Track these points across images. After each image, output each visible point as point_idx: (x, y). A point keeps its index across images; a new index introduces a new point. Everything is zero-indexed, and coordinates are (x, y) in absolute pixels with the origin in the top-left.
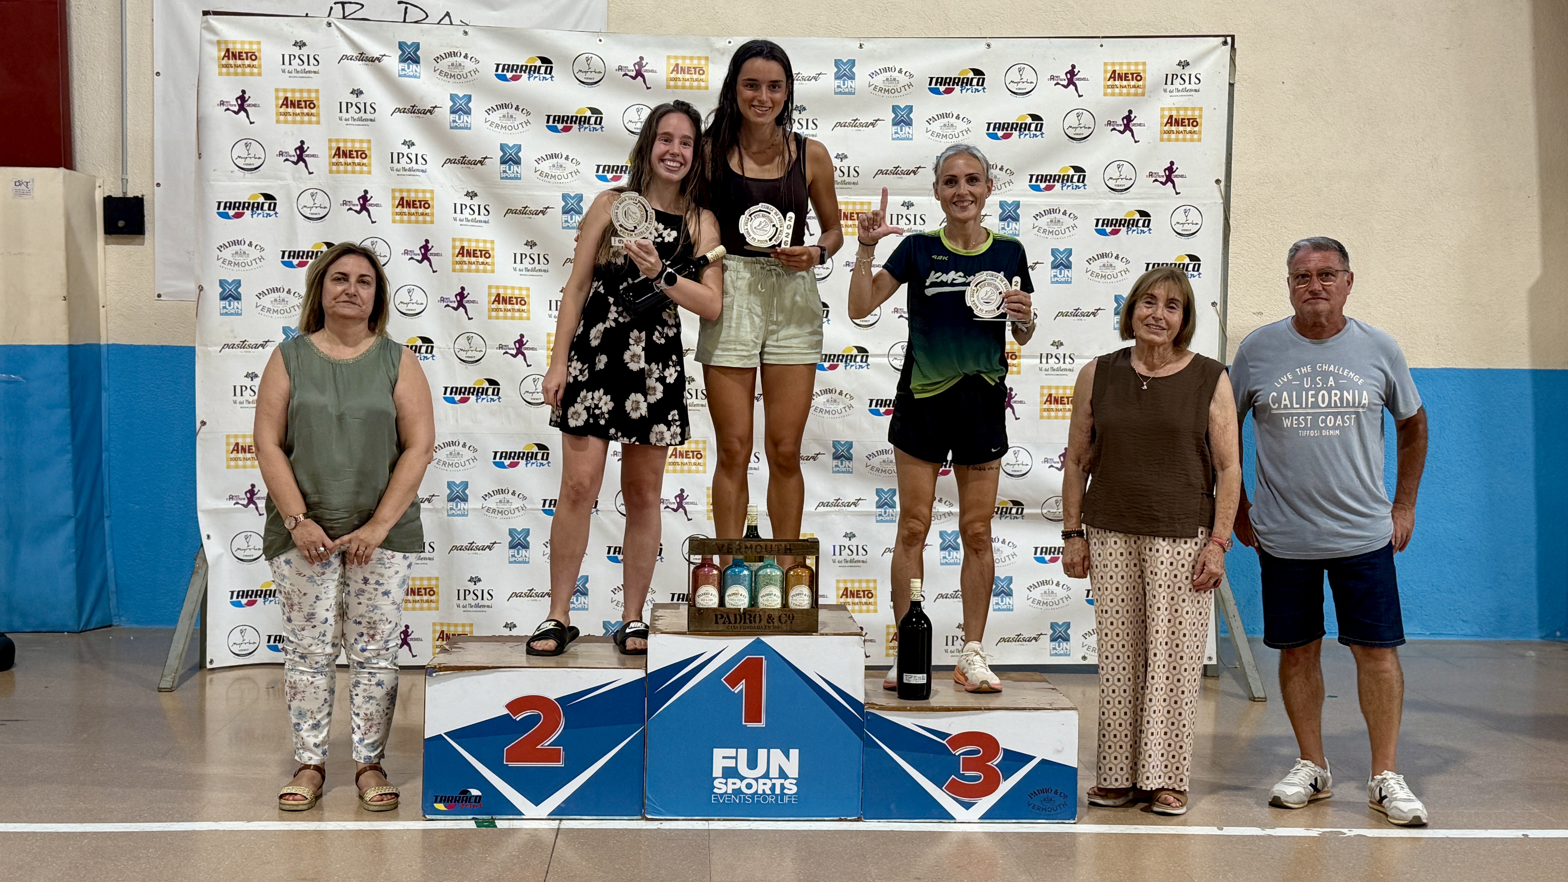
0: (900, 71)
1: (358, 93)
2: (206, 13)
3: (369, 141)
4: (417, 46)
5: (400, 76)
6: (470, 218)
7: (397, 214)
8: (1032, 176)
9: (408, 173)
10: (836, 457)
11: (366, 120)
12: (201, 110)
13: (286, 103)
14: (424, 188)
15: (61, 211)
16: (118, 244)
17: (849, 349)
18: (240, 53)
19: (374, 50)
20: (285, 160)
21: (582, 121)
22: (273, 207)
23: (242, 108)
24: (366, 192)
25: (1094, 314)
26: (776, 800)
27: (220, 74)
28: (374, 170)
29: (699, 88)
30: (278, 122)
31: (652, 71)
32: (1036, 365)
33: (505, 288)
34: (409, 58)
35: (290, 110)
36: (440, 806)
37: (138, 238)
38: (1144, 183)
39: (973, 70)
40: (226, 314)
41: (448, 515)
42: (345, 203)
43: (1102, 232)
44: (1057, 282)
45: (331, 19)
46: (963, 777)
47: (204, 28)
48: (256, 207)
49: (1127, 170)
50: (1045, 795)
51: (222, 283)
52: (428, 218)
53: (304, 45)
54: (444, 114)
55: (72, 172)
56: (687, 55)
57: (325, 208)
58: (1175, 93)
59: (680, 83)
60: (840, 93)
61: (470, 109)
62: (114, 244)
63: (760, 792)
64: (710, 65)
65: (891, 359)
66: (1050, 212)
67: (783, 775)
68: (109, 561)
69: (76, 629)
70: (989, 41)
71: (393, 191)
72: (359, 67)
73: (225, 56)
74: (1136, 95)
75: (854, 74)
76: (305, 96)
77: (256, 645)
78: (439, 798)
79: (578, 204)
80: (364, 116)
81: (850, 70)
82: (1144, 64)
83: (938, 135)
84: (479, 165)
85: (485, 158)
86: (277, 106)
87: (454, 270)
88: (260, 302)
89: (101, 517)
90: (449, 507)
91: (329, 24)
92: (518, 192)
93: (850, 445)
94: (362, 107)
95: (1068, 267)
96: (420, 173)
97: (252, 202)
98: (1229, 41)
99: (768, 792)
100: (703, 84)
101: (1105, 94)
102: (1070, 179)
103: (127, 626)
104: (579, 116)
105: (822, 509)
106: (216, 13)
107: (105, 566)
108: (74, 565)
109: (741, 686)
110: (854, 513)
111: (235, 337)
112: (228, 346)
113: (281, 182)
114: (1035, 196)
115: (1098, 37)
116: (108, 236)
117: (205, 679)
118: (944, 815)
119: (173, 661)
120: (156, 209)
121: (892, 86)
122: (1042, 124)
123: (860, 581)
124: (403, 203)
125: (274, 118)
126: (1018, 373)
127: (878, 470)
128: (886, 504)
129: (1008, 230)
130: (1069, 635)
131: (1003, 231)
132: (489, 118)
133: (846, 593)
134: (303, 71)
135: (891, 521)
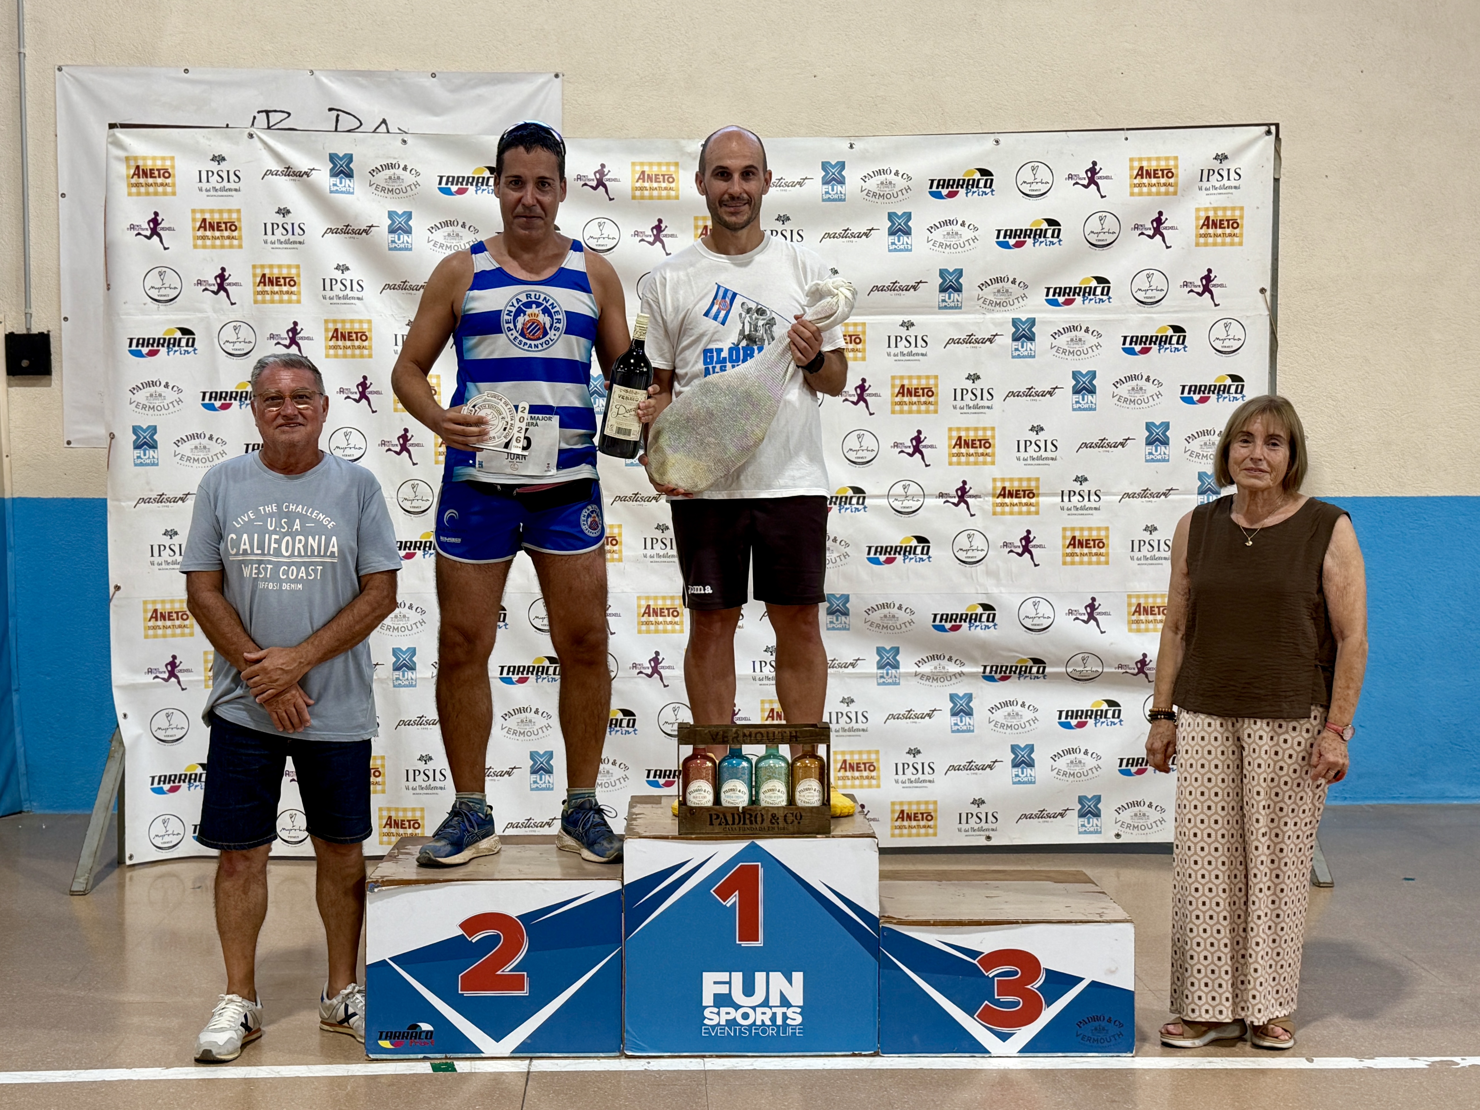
0: (896, 173)
1: (284, 212)
2: (112, 126)
3: (298, 267)
4: (350, 158)
5: (331, 192)
7: (331, 347)
8: (1048, 289)
9: (342, 301)
10: (831, 612)
11: (295, 242)
12: (108, 237)
13: (204, 225)
14: (361, 318)
16: (22, 385)
17: (844, 489)
18: (151, 170)
19: (301, 163)
20: (204, 290)
22: (191, 343)
23: (154, 232)
24: (295, 324)
25: (1122, 445)
26: (778, 1032)
27: (130, 194)
28: (304, 298)
29: (668, 197)
30: (195, 246)
31: (615, 180)
32: (1055, 505)
34: (342, 172)
35: (209, 233)
36: (386, 1044)
37: (44, 379)
38: (1178, 295)
39: (980, 170)
40: (141, 464)
41: (394, 686)
43: (1130, 352)
44: (1080, 409)
45: (253, 130)
46: (998, 1003)
47: (112, 143)
48: (172, 343)
49: (1158, 280)
50: (1096, 1024)
51: (136, 430)
52: (366, 352)
53: (224, 159)
54: (382, 233)
56: (654, 161)
57: (250, 342)
58: (1212, 191)
59: (646, 193)
60: (829, 200)
61: (411, 227)
62: (17, 385)
63: (759, 1023)
64: (681, 171)
65: (891, 500)
66: (1070, 329)
67: (785, 1002)
68: (19, 738)
70: (997, 136)
71: (326, 321)
72: (284, 184)
73: (134, 174)
74: (1167, 193)
75: (844, 177)
76: (226, 217)
77: (180, 837)
78: (384, 1035)
80: (292, 238)
81: (840, 173)
82: (1176, 158)
83: (941, 245)
84: (421, 290)
86: (194, 229)
87: (396, 410)
88: (178, 450)
89: (8, 690)
90: (395, 676)
91: (251, 136)
93: (846, 598)
94: (289, 228)
95: (1092, 391)
96: (356, 301)
97: (167, 337)
98: (1273, 130)
99: (768, 1022)
100: (673, 193)
101: (1132, 194)
102: (1092, 291)
103: (39, 812)
106: (124, 126)
107: (14, 744)
109: (734, 899)
110: (851, 676)
111: (151, 490)
112: (144, 500)
113: (200, 315)
114: (1053, 312)
115: (1123, 129)
116: (15, 379)
117: (124, 878)
118: (977, 1048)
119: (86, 859)
120: (64, 346)
121: (887, 191)
122: (1059, 230)
123: (860, 753)
124: (337, 335)
125: (191, 242)
126: (1037, 513)
127: (878, 626)
128: (888, 664)
129: (1023, 352)
130: (1099, 810)
131: (1017, 353)
132: (432, 237)
133: (846, 766)
134: (223, 189)
135: (895, 684)
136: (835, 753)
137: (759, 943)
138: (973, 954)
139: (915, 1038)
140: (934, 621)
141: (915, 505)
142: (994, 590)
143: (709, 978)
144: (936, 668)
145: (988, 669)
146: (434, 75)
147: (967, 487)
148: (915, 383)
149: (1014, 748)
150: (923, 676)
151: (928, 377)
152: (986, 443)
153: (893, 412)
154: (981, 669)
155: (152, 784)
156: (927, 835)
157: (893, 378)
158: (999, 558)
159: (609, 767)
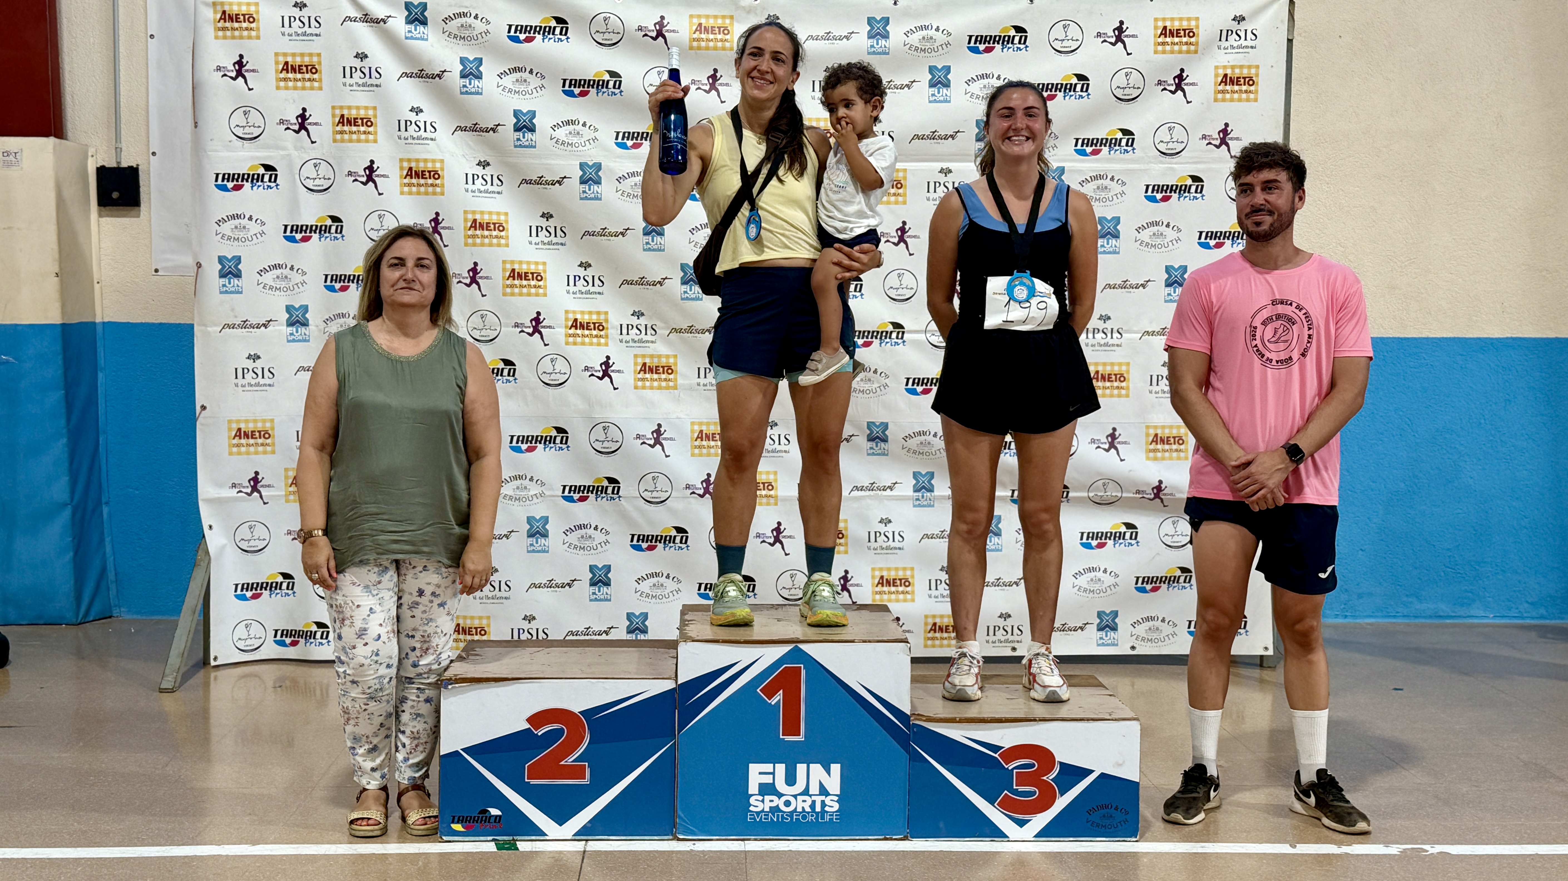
0: (937, 29)
1: (362, 56)
3: (375, 108)
4: (424, 6)
5: (407, 38)
6: (482, 188)
7: (405, 185)
8: (1077, 140)
9: (416, 141)
10: (871, 439)
11: (372, 85)
12: (196, 77)
13: (287, 67)
15: (51, 184)
16: (112, 216)
17: (884, 325)
18: (236, 15)
19: (380, 11)
20: (286, 129)
21: (600, 85)
22: (274, 179)
23: (239, 74)
25: (1144, 286)
26: (817, 818)
27: (216, 38)
28: (380, 137)
29: (724, 48)
30: (278, 88)
33: (520, 263)
34: (416, 19)
35: (290, 75)
36: (458, 827)
37: (133, 210)
38: (1197, 146)
39: (1015, 27)
40: (226, 292)
42: (350, 174)
43: (1152, 200)
44: (1104, 252)
46: (1016, 793)
48: (255, 179)
49: (1178, 133)
50: (1105, 812)
51: (221, 259)
52: (438, 190)
53: (305, 6)
54: (454, 78)
55: (63, 141)
56: (710, 15)
57: (329, 179)
58: (1229, 50)
59: (703, 44)
60: (874, 53)
61: (481, 73)
62: (108, 216)
63: (799, 809)
65: (928, 335)
66: (1096, 178)
67: (823, 791)
68: (108, 549)
69: (74, 620)
71: (401, 160)
72: (363, 30)
73: (221, 19)
74: (1188, 52)
75: (888, 32)
76: (307, 60)
77: (262, 641)
78: (456, 819)
79: (596, 173)
80: (370, 82)
81: (884, 28)
82: (1197, 19)
83: (978, 97)
84: (491, 132)
85: (497, 126)
86: (276, 71)
87: (466, 245)
88: (261, 279)
89: (99, 504)
92: (532, 161)
93: (885, 426)
94: (367, 71)
95: (1116, 235)
96: (430, 142)
97: (251, 173)
99: (808, 809)
100: (727, 45)
101: (1156, 52)
102: (1118, 142)
103: (128, 617)
104: (597, 79)
105: (856, 493)
107: (105, 553)
108: (71, 554)
109: (778, 697)
110: (890, 498)
111: (236, 317)
112: (229, 326)
113: (282, 153)
114: (1082, 161)
116: (102, 208)
117: (209, 678)
118: (997, 833)
119: (175, 659)
120: (152, 179)
121: (928, 45)
122: (1088, 85)
123: (897, 569)
124: (412, 173)
125: (274, 84)
127: (915, 452)
128: (924, 487)
130: (1116, 624)
132: (501, 82)
133: (883, 581)
134: (304, 34)
135: (930, 506)
136: (873, 569)
137: (800, 738)
138: (995, 748)
139: (941, 825)
143: (755, 770)
145: (1016, 494)
155: (236, 591)
159: (662, 580)
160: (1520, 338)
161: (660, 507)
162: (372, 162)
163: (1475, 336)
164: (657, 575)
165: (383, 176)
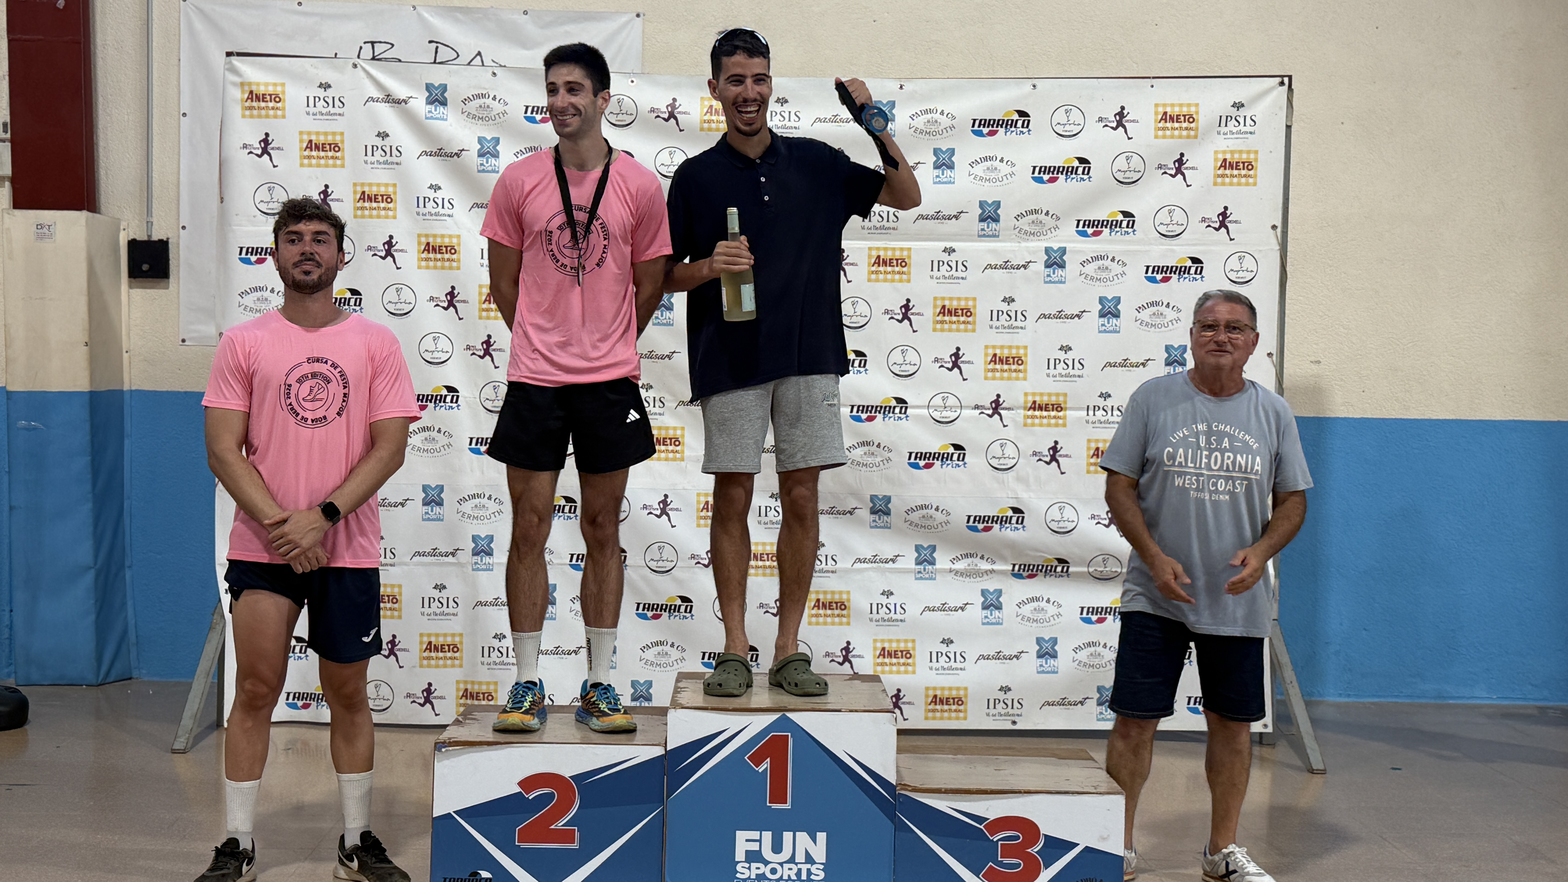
0: (942, 113)
1: (383, 135)
2: (229, 54)
3: (395, 185)
4: (444, 88)
5: (427, 118)
7: (423, 260)
8: (1079, 221)
9: (434, 217)
10: (873, 512)
11: (392, 163)
12: (222, 155)
13: (310, 145)
14: (450, 233)
15: (83, 256)
16: (142, 288)
17: (888, 399)
18: (263, 95)
19: (400, 91)
23: (265, 151)
25: (1143, 365)
27: (244, 116)
28: (399, 214)
30: (302, 165)
32: (1080, 418)
34: (437, 100)
35: (314, 153)
37: (163, 282)
38: (1197, 229)
39: (1018, 112)
41: (473, 570)
43: (1152, 280)
44: (1105, 331)
45: (358, 60)
46: (1002, 864)
47: (228, 70)
49: (1179, 216)
52: (455, 264)
53: (329, 86)
54: (472, 157)
55: (97, 214)
57: (350, 253)
58: (1229, 136)
59: (713, 125)
61: (498, 152)
62: (138, 287)
63: (785, 877)
65: (931, 411)
66: (1098, 258)
67: (809, 859)
68: (130, 611)
69: (94, 682)
70: (1035, 81)
71: (419, 236)
72: (385, 110)
73: (248, 98)
74: (1188, 137)
75: (894, 116)
76: (330, 139)
78: (448, 881)
80: (390, 159)
81: (891, 111)
82: (1197, 105)
83: (981, 179)
86: (301, 149)
87: (480, 318)
89: (122, 567)
90: (474, 561)
91: (355, 66)
93: (888, 499)
94: (388, 150)
95: (1117, 315)
96: (446, 218)
98: (1287, 81)
99: (794, 877)
101: (1156, 137)
102: (1119, 224)
103: (146, 679)
105: (858, 565)
106: (239, 54)
107: (126, 617)
108: (93, 617)
109: (765, 765)
110: (891, 570)
114: (1084, 242)
115: (1149, 78)
116: (132, 280)
119: (187, 721)
120: (181, 253)
121: (933, 128)
122: (1089, 168)
123: (898, 641)
125: (298, 162)
126: (1064, 425)
127: (917, 525)
128: (925, 560)
129: (1054, 277)
131: (1049, 279)
133: (884, 653)
134: (329, 114)
135: (931, 579)
136: (875, 641)
137: (788, 806)
138: (979, 819)
140: (968, 522)
141: (953, 415)
142: (1024, 495)
143: (741, 836)
144: (969, 565)
145: (1017, 568)
146: (525, 13)
147: (1001, 400)
148: (955, 304)
149: (1039, 641)
150: (957, 572)
151: (967, 299)
152: (1019, 360)
153: (935, 330)
154: (1011, 568)
156: (958, 718)
157: (935, 299)
158: (1028, 467)
159: (667, 648)
160: (1523, 421)
161: (665, 577)
162: (391, 237)
163: (1478, 418)
164: (662, 643)
165: (402, 251)
